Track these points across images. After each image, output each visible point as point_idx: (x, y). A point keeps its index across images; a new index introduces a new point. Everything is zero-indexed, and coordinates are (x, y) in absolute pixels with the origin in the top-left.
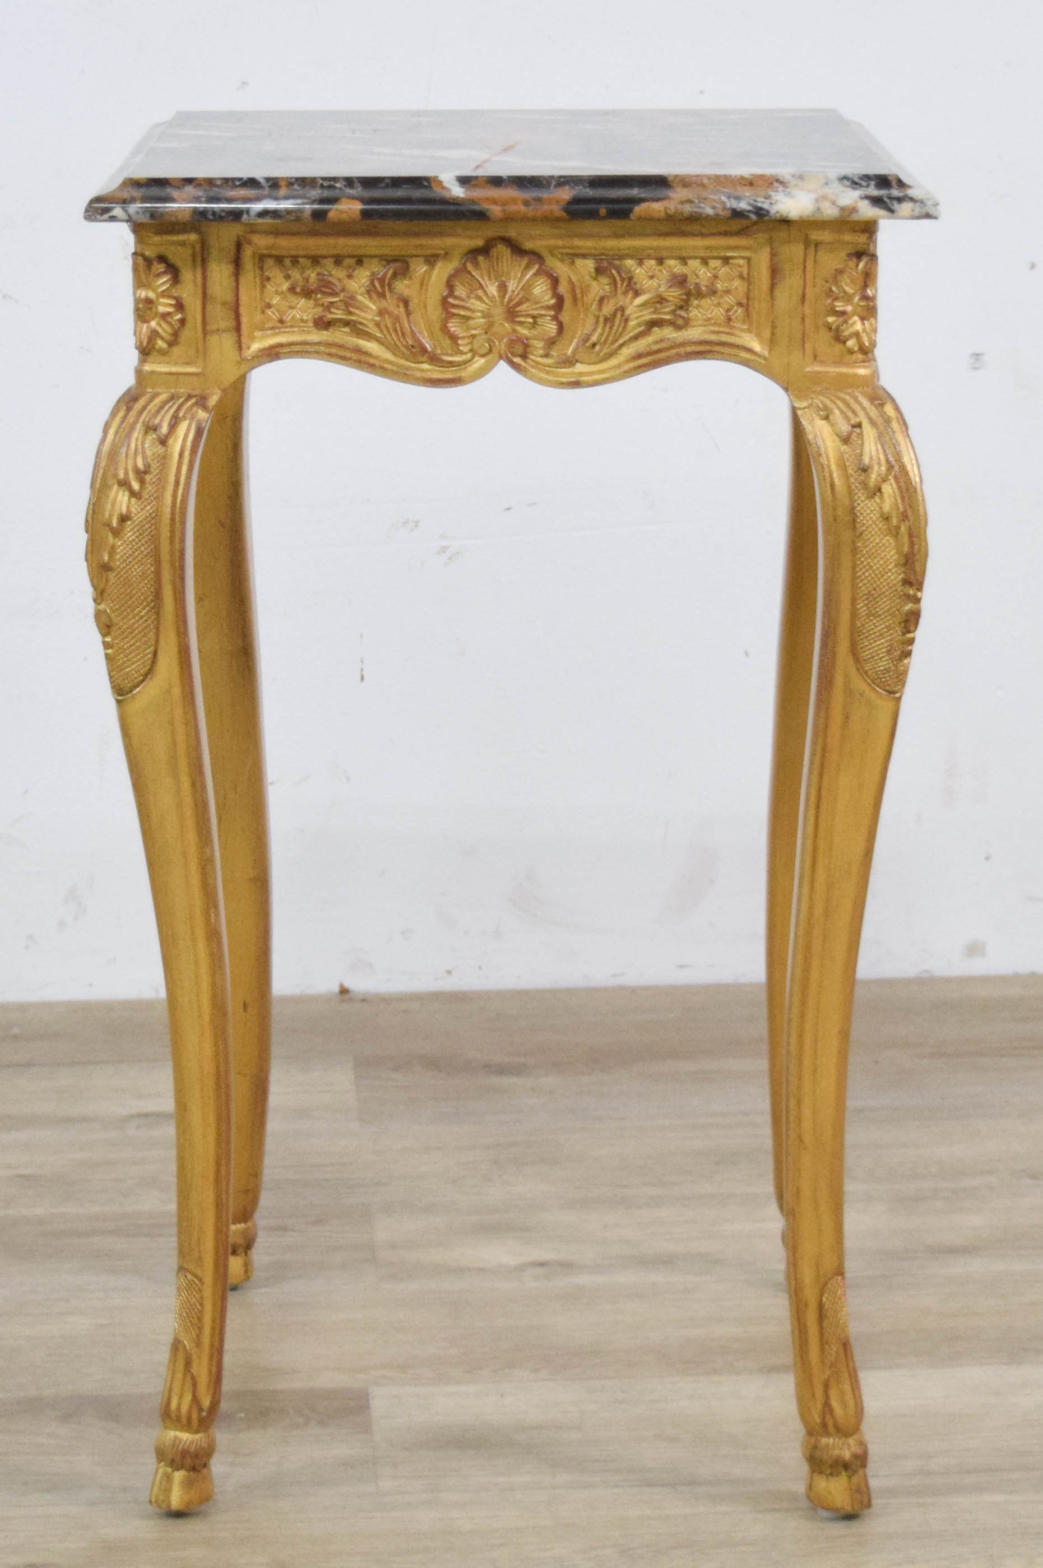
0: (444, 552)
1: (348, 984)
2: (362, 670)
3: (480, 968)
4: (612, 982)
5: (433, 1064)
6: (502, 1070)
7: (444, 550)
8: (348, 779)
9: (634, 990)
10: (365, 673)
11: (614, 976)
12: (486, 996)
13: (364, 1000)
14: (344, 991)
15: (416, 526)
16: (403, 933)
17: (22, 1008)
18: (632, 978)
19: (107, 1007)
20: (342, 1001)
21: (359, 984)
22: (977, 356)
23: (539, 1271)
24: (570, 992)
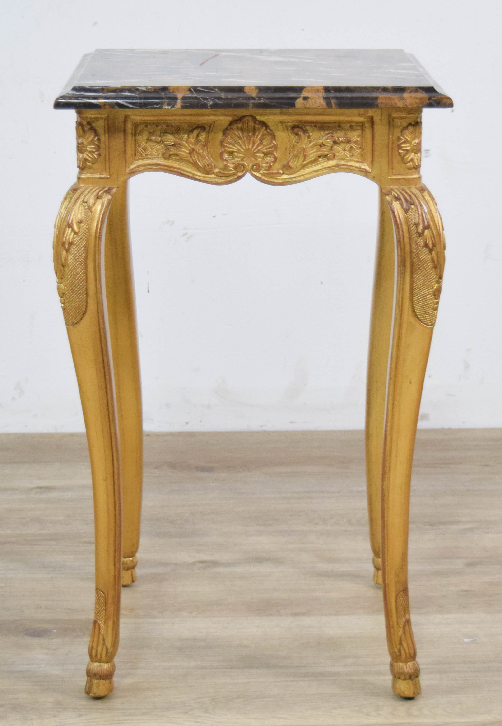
2: (148, 288)
3: (201, 421)
4: (260, 429)
5: (173, 466)
6: (203, 469)
7: (185, 234)
9: (269, 433)
10: (150, 289)
11: (261, 426)
12: (204, 434)
13: (148, 435)
15: (173, 224)
16: (166, 405)
18: (269, 427)
19: (32, 436)
23: (201, 565)
24: (240, 433)
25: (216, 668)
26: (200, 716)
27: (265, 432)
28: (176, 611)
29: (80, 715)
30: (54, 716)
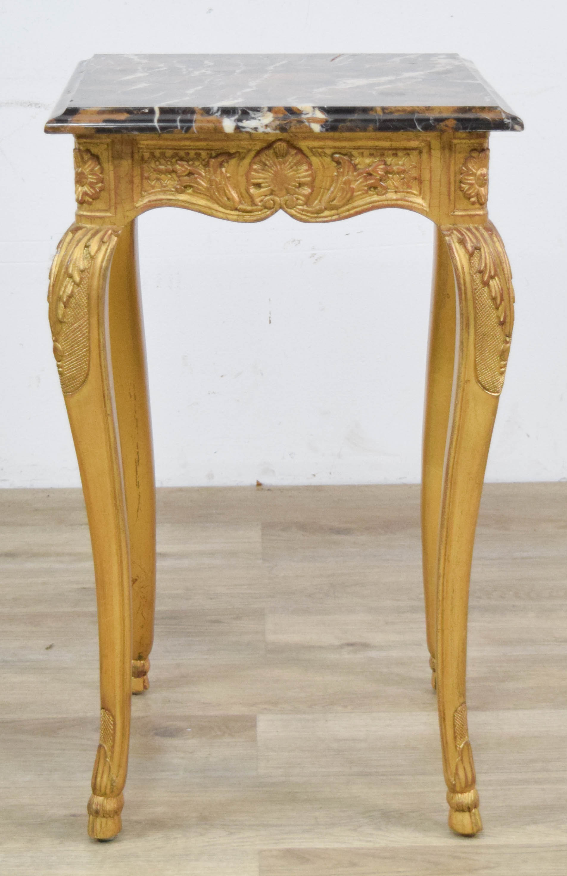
0: (313, 256)
1: (261, 481)
3: (330, 473)
4: (399, 482)
5: (302, 527)
6: (338, 531)
8: (262, 374)
10: (271, 319)
11: (400, 478)
12: (333, 488)
13: (269, 490)
14: (259, 484)
15: (299, 243)
16: (290, 454)
18: (410, 480)
20: (258, 490)
21: (267, 480)
23: (351, 648)
24: (377, 487)
25: (383, 775)
27: (405, 485)
28: (327, 705)
29: (231, 833)
30: (201, 835)
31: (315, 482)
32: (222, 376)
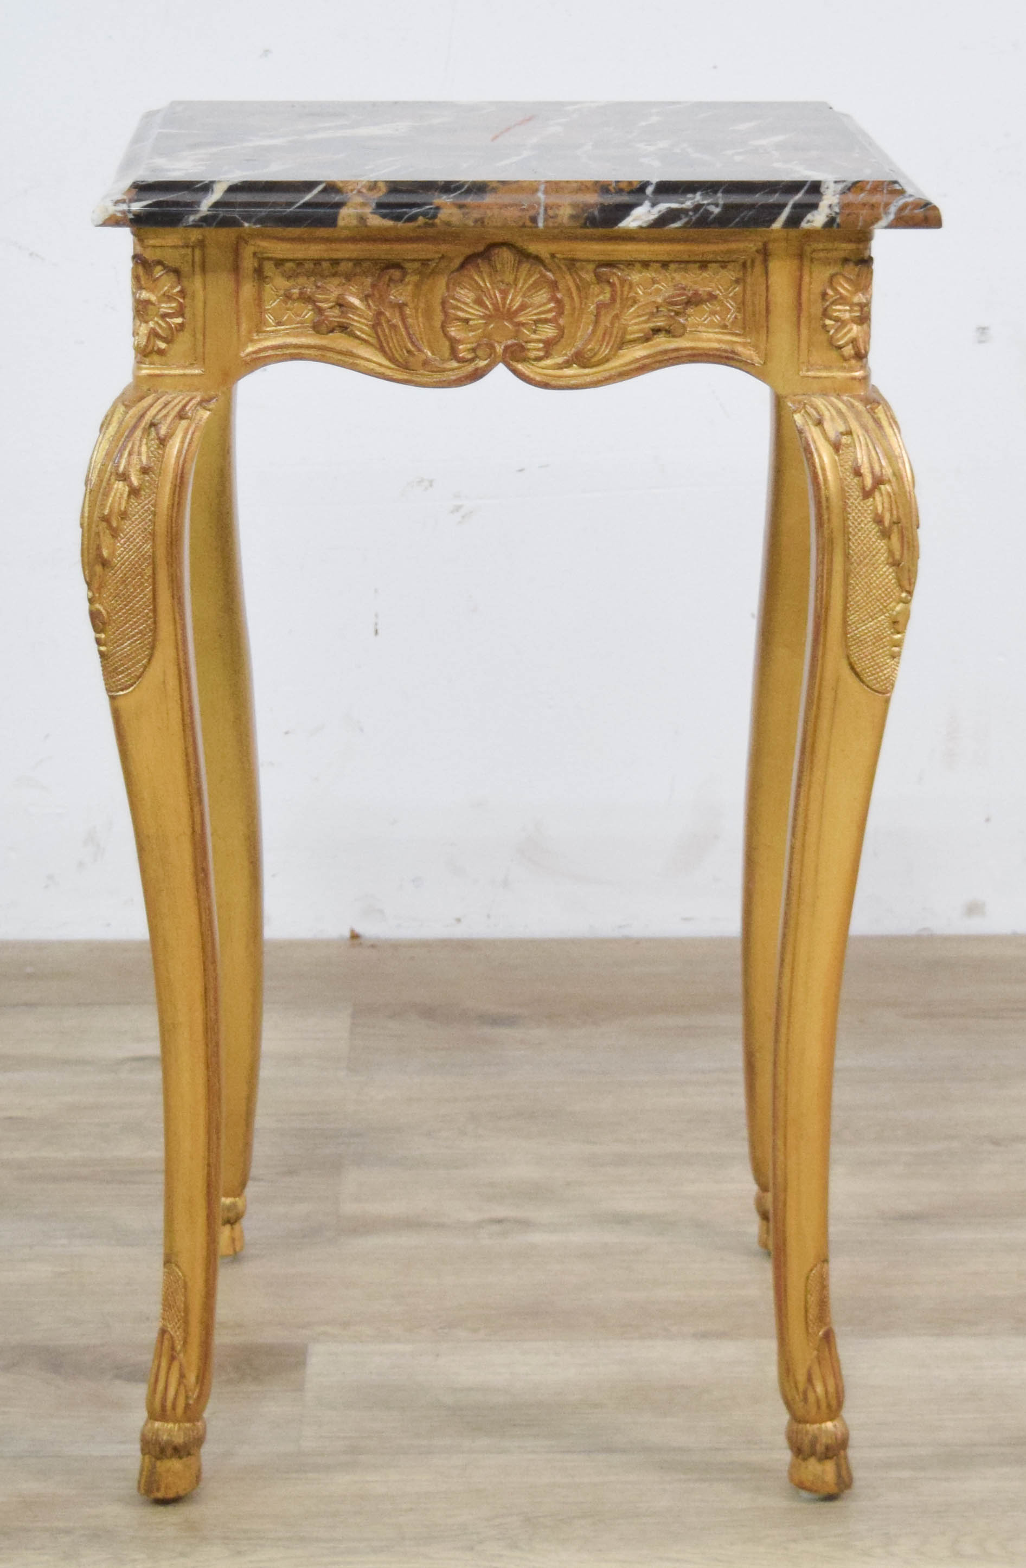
0: (458, 511)
1: (359, 930)
2: (376, 624)
3: (489, 916)
4: (617, 934)
5: (429, 1013)
6: (496, 1021)
7: (458, 508)
8: (361, 730)
9: (638, 942)
10: (379, 627)
11: (620, 927)
12: (492, 944)
13: (373, 946)
14: (355, 936)
15: (431, 485)
16: (413, 881)
17: (41, 946)
18: (637, 930)
19: (122, 947)
20: (352, 946)
21: (370, 929)
22: (983, 330)
23: (496, 1228)
24: (576, 942)
26: (501, 1556)
27: (627, 939)
30: (183, 1555)
31: (459, 932)
32: (287, 733)
